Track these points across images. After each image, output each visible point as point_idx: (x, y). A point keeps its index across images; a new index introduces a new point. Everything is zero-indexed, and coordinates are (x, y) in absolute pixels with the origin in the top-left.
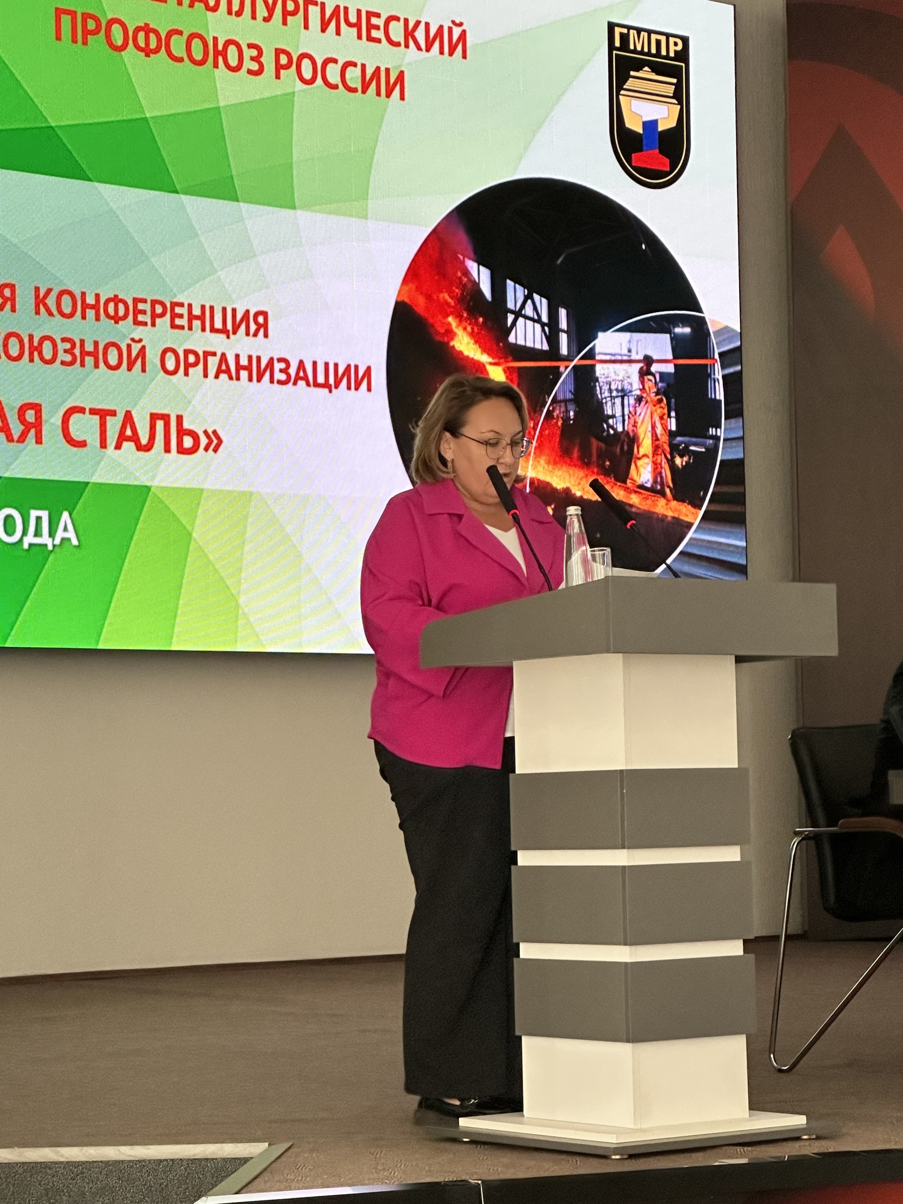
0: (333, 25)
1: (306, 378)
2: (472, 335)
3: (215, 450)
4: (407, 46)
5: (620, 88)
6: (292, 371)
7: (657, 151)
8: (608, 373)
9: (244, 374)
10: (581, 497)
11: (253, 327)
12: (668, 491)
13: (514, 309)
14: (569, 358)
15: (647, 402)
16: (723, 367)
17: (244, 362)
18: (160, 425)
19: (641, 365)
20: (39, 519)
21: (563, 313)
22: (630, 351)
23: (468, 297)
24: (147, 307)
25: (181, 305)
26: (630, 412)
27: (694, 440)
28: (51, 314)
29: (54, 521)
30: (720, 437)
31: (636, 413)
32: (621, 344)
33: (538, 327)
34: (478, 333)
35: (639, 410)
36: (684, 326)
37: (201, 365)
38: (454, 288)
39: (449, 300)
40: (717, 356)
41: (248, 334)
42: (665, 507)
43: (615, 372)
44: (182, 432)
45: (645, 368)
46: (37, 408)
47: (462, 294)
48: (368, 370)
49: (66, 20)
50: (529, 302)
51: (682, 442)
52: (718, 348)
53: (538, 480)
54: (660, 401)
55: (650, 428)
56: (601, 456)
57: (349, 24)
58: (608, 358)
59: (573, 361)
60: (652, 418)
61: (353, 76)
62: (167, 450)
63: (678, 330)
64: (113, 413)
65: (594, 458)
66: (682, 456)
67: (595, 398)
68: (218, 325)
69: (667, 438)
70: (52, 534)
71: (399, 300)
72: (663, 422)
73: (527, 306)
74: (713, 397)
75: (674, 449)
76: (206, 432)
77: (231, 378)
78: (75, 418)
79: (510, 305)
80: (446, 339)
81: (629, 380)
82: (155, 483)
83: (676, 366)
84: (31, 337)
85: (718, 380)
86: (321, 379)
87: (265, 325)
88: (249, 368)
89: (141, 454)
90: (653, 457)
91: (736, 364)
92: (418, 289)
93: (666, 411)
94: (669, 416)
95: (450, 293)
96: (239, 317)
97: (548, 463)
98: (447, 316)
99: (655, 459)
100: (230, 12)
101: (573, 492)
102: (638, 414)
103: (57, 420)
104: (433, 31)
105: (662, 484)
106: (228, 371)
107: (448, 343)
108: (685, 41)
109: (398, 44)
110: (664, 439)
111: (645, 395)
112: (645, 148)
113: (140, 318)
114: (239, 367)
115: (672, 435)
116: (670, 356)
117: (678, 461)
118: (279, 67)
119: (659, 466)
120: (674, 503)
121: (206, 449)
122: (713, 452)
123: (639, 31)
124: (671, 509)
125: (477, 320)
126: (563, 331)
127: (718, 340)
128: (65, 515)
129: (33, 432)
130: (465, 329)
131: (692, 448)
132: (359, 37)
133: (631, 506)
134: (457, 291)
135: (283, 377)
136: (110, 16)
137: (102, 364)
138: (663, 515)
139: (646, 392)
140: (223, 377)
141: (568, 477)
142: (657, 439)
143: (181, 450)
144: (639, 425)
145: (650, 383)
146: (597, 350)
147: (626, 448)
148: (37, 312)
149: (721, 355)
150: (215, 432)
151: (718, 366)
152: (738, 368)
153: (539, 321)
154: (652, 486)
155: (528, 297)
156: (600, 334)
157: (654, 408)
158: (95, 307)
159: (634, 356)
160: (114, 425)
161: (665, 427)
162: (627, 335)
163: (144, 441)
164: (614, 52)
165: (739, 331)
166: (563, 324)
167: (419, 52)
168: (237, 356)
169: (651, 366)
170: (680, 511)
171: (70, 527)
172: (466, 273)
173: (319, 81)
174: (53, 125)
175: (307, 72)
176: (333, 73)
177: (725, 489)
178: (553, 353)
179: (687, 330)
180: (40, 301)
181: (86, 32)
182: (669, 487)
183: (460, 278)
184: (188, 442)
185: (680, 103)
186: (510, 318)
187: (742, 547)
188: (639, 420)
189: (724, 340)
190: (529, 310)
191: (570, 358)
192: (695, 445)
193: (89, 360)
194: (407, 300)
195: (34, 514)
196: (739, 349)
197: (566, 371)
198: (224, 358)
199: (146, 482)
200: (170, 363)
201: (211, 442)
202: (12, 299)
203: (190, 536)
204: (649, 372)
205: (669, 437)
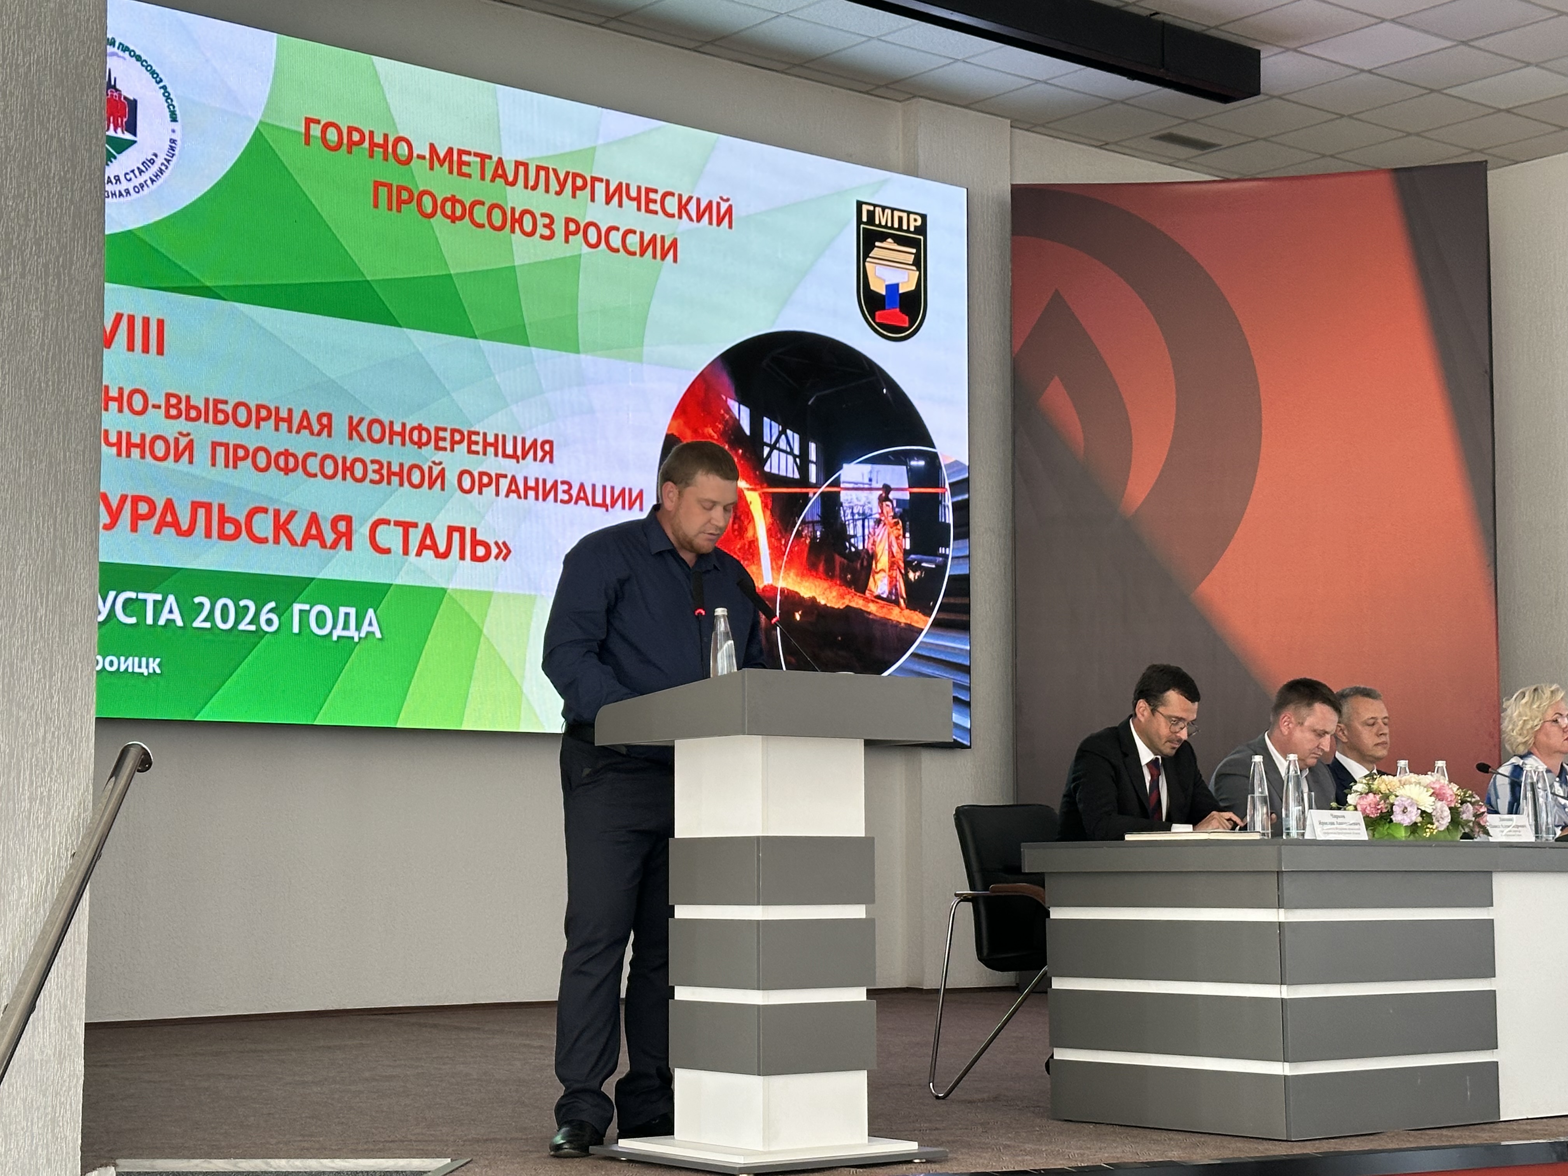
0: (616, 199)
1: (585, 498)
3: (505, 559)
4: (680, 217)
5: (866, 256)
6: (574, 492)
7: (898, 309)
8: (852, 499)
9: (531, 494)
10: (825, 605)
11: (540, 454)
12: (902, 601)
13: (768, 442)
14: (817, 486)
15: (885, 524)
16: (953, 495)
17: (531, 483)
18: (456, 536)
19: (881, 492)
20: (347, 615)
21: (813, 447)
22: (870, 480)
23: (730, 432)
24: (447, 435)
25: (478, 433)
26: (870, 533)
27: (925, 557)
30: (948, 555)
31: (874, 534)
32: (863, 475)
33: (790, 458)
35: (877, 531)
36: (918, 460)
38: (717, 424)
39: (713, 434)
40: (947, 486)
41: (535, 459)
42: (899, 614)
43: (857, 499)
44: (475, 543)
45: (884, 495)
46: (348, 520)
47: (724, 428)
48: (641, 492)
49: (383, 191)
50: (783, 436)
51: (915, 560)
52: (948, 479)
53: (788, 589)
54: (897, 524)
55: (887, 547)
56: (844, 570)
57: (630, 198)
58: (851, 486)
59: (820, 488)
60: (889, 537)
61: (633, 241)
63: (914, 463)
64: (415, 525)
65: (837, 571)
66: (914, 572)
67: (839, 521)
68: (510, 450)
69: (902, 555)
70: (358, 628)
71: (670, 432)
72: (899, 541)
73: (781, 441)
74: (943, 520)
75: (908, 565)
76: (496, 544)
77: (519, 497)
78: (381, 529)
79: (766, 439)
81: (869, 505)
82: (450, 586)
83: (910, 493)
84: (344, 459)
85: (948, 507)
86: (599, 500)
87: (551, 452)
89: (439, 560)
90: (889, 571)
91: (962, 493)
92: (685, 423)
93: (901, 532)
94: (904, 537)
95: (714, 427)
97: (797, 575)
99: (890, 573)
100: (526, 187)
101: (818, 600)
102: (876, 534)
103: (366, 530)
104: (703, 206)
105: (897, 595)
106: (517, 491)
108: (924, 217)
109: (673, 216)
110: (899, 556)
111: (883, 518)
112: (887, 308)
113: (441, 444)
114: (527, 488)
115: (906, 553)
116: (907, 486)
117: (911, 575)
118: (568, 234)
119: (894, 580)
120: (907, 612)
121: (497, 557)
122: (942, 568)
123: (884, 208)
124: (904, 616)
126: (812, 462)
127: (948, 472)
128: (371, 612)
129: (343, 540)
131: (924, 564)
132: (639, 209)
133: (869, 613)
134: (720, 426)
135: (566, 497)
136: (421, 189)
137: (406, 484)
138: (898, 622)
139: (884, 516)
140: (513, 496)
141: (813, 587)
142: (893, 556)
143: (475, 558)
144: (877, 544)
145: (888, 508)
146: (842, 479)
147: (865, 563)
148: (351, 437)
149: (951, 485)
150: (504, 544)
151: (948, 494)
152: (966, 496)
153: (791, 453)
154: (888, 596)
155: (783, 432)
156: (845, 466)
157: (891, 530)
158: (402, 434)
159: (874, 485)
160: (415, 536)
161: (900, 546)
162: (868, 467)
163: (442, 548)
164: (862, 226)
165: (967, 464)
166: (813, 457)
167: (691, 222)
168: (526, 479)
169: (889, 493)
170: (911, 619)
172: (728, 410)
173: (603, 245)
174: (369, 279)
175: (592, 237)
176: (615, 239)
177: (952, 600)
178: (804, 481)
179: (922, 463)
180: (353, 428)
181: (400, 202)
182: (902, 597)
183: (723, 415)
184: (481, 551)
185: (919, 269)
186: (766, 450)
187: (967, 650)
188: (878, 540)
189: (954, 472)
190: (783, 444)
191: (819, 486)
192: (927, 562)
193: (395, 480)
194: (676, 434)
195: (343, 610)
196: (966, 481)
197: (814, 496)
198: (514, 479)
199: (444, 586)
200: (467, 483)
201: (501, 551)
202: (329, 426)
203: (481, 631)
204: (887, 499)
205: (904, 555)
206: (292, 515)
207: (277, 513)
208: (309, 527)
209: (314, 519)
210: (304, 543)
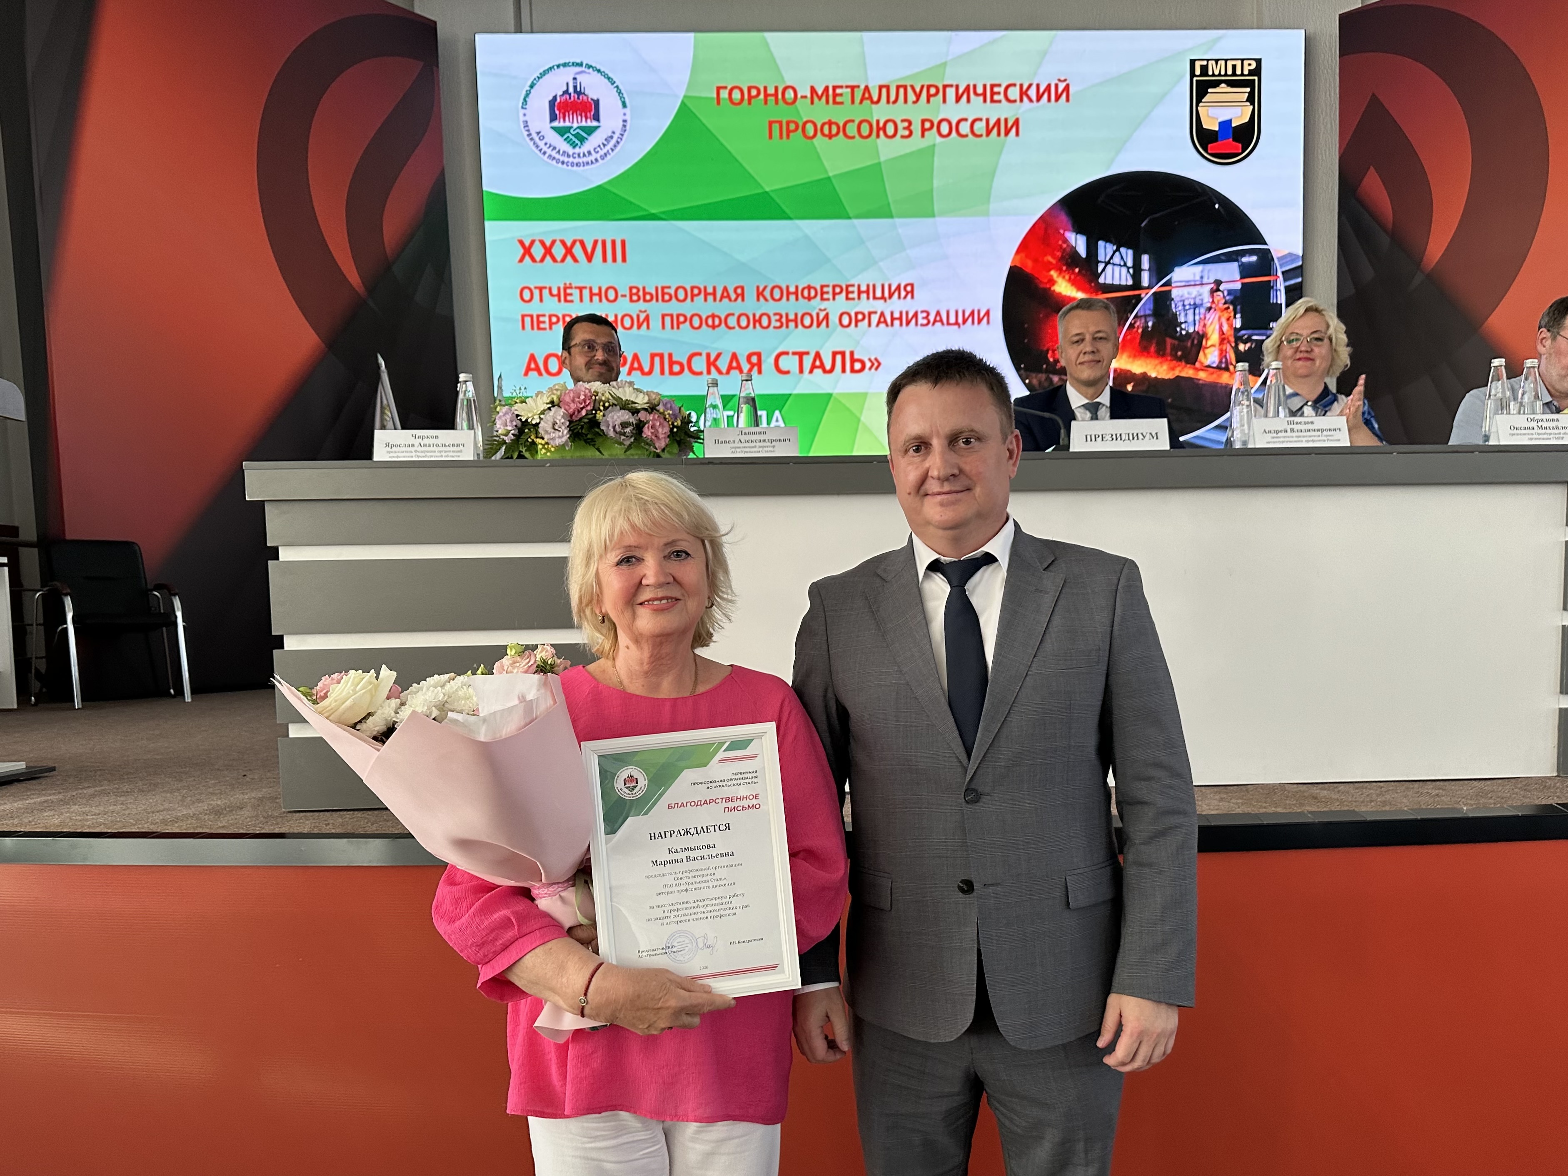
0: (965, 97)
1: (941, 321)
2: (1070, 280)
3: (877, 369)
4: (1022, 101)
5: (1199, 101)
6: (932, 318)
8: (1183, 294)
9: (897, 323)
10: (1156, 377)
11: (903, 294)
12: (1231, 367)
13: (1103, 260)
14: (1150, 287)
15: (1215, 310)
16: (1285, 280)
17: (897, 315)
18: (839, 358)
19: (1212, 286)
21: (1144, 257)
22: (1202, 277)
23: (1067, 257)
24: (830, 289)
26: (1200, 319)
27: (1256, 332)
28: (766, 300)
29: (770, 416)
31: (1205, 318)
32: (1194, 274)
33: (1124, 270)
34: (1074, 280)
35: (1208, 316)
36: (1251, 256)
37: (866, 320)
38: (1055, 253)
39: (1052, 260)
40: (1280, 274)
41: (899, 297)
43: (1188, 293)
44: (853, 361)
46: (759, 355)
47: (1062, 256)
48: (988, 313)
49: (776, 127)
50: (1117, 254)
51: (1246, 335)
52: (1281, 268)
53: (1121, 370)
54: (1227, 308)
55: (1217, 327)
56: (1175, 349)
57: (976, 94)
58: (1183, 284)
59: (1152, 288)
60: (1219, 320)
61: (980, 127)
62: (844, 370)
63: (1245, 260)
64: (807, 353)
65: (1168, 350)
66: (1245, 344)
67: (1171, 312)
68: (879, 294)
69: (1232, 332)
70: (768, 423)
71: (1013, 266)
72: (1230, 322)
73: (1115, 257)
74: (1274, 299)
76: (870, 360)
78: (782, 360)
79: (1101, 258)
80: (1048, 286)
82: (835, 392)
83: (1242, 283)
84: (754, 315)
85: (1280, 290)
86: (952, 320)
87: (911, 294)
88: (900, 319)
90: (1220, 345)
91: (1297, 277)
92: (1027, 256)
93: (1232, 314)
94: (1235, 317)
95: (1053, 256)
96: (893, 288)
97: (1130, 357)
98: (1050, 270)
101: (1149, 374)
102: (1207, 318)
103: (771, 360)
105: (1226, 363)
106: (885, 322)
107: (1050, 288)
108: (1259, 62)
109: (1015, 101)
110: (1230, 333)
111: (1214, 306)
112: (1219, 140)
113: (825, 296)
114: (893, 319)
115: (1237, 330)
116: (1238, 277)
118: (924, 130)
121: (870, 368)
123: (1217, 61)
125: (1073, 271)
126: (1145, 270)
127: (1281, 263)
128: (777, 413)
129: (756, 368)
130: (1064, 277)
131: (1254, 337)
132: (985, 102)
133: (1199, 380)
134: (1058, 253)
136: (805, 120)
137: (800, 326)
138: (1226, 384)
139: (1215, 304)
141: (1145, 365)
142: (1223, 334)
143: (853, 370)
144: (1207, 326)
145: (1219, 297)
146: (1173, 280)
147: (1196, 342)
148: (758, 299)
149: (1283, 273)
150: (876, 359)
151: (1280, 280)
152: (1300, 280)
153: (1124, 265)
154: (1218, 365)
155: (1116, 250)
156: (1176, 269)
158: (796, 293)
159: (1205, 280)
160: (808, 361)
161: (1231, 326)
162: (1200, 268)
163: (828, 366)
164: (1195, 79)
165: (1301, 254)
166: (1146, 266)
167: (1031, 103)
171: (780, 418)
172: (1066, 241)
173: (954, 133)
174: (767, 189)
175: (945, 128)
176: (965, 128)
178: (1137, 284)
180: (760, 294)
181: (789, 132)
183: (1061, 246)
184: (858, 366)
185: (1253, 103)
186: (1101, 267)
188: (1208, 323)
189: (1287, 262)
190: (1116, 260)
193: (792, 325)
194: (1018, 265)
196: (1301, 266)
197: (1146, 296)
198: (882, 314)
199: (830, 391)
200: (845, 321)
201: (873, 364)
202: (743, 295)
203: (859, 420)
204: (1218, 290)
205: (1235, 332)
206: (719, 355)
207: (708, 355)
208: (731, 362)
209: (734, 356)
210: (728, 372)
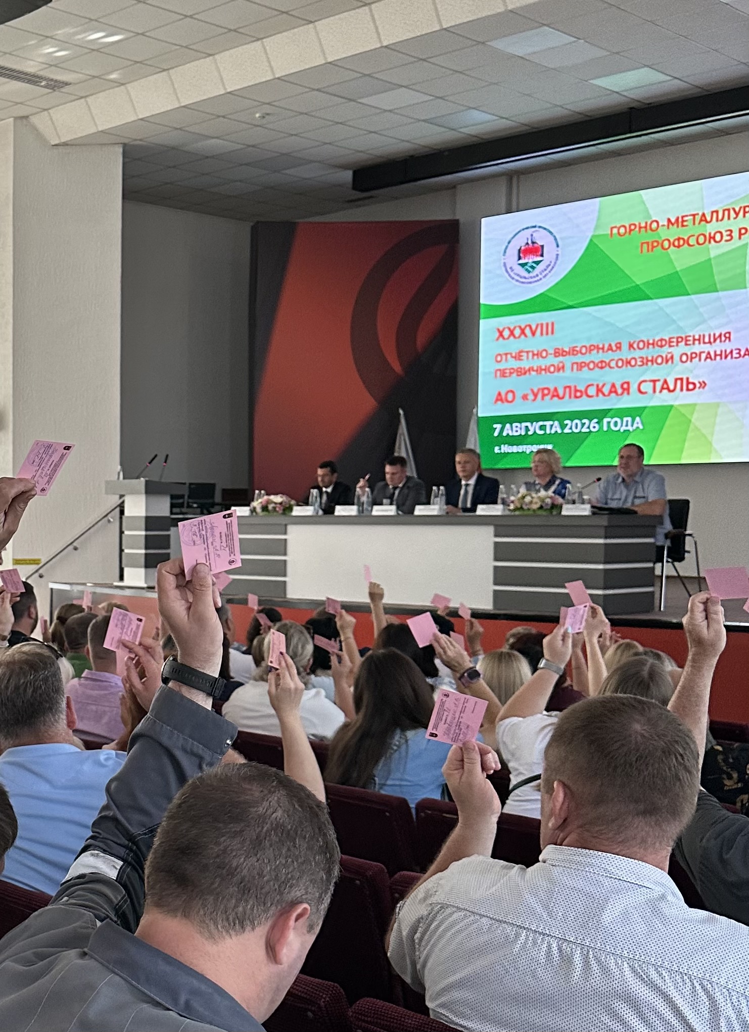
3: (704, 388)
6: (742, 353)
9: (718, 358)
11: (723, 338)
17: (718, 353)
18: (679, 382)
20: (627, 421)
24: (675, 340)
25: (690, 336)
28: (634, 349)
29: (634, 421)
37: (698, 357)
41: (721, 341)
44: (688, 383)
46: (628, 383)
62: (682, 390)
68: (707, 340)
70: (632, 426)
77: (712, 360)
78: (643, 384)
82: (676, 404)
84: (627, 359)
87: (729, 338)
88: (721, 355)
89: (671, 393)
96: (717, 336)
100: (718, 221)
103: (636, 386)
113: (672, 344)
114: (716, 355)
118: (740, 234)
121: (699, 388)
128: (638, 419)
129: (626, 391)
136: (663, 239)
137: (655, 364)
140: (709, 360)
143: (688, 390)
148: (630, 349)
150: (704, 382)
158: (653, 344)
160: (659, 385)
163: (672, 387)
168: (716, 351)
171: (640, 423)
174: (638, 284)
180: (631, 346)
181: (653, 248)
193: (650, 363)
195: (625, 419)
199: (672, 404)
200: (684, 358)
201: (702, 385)
202: (621, 347)
203: (691, 421)
207: (598, 386)
208: (611, 389)
209: (613, 386)
210: (609, 395)
